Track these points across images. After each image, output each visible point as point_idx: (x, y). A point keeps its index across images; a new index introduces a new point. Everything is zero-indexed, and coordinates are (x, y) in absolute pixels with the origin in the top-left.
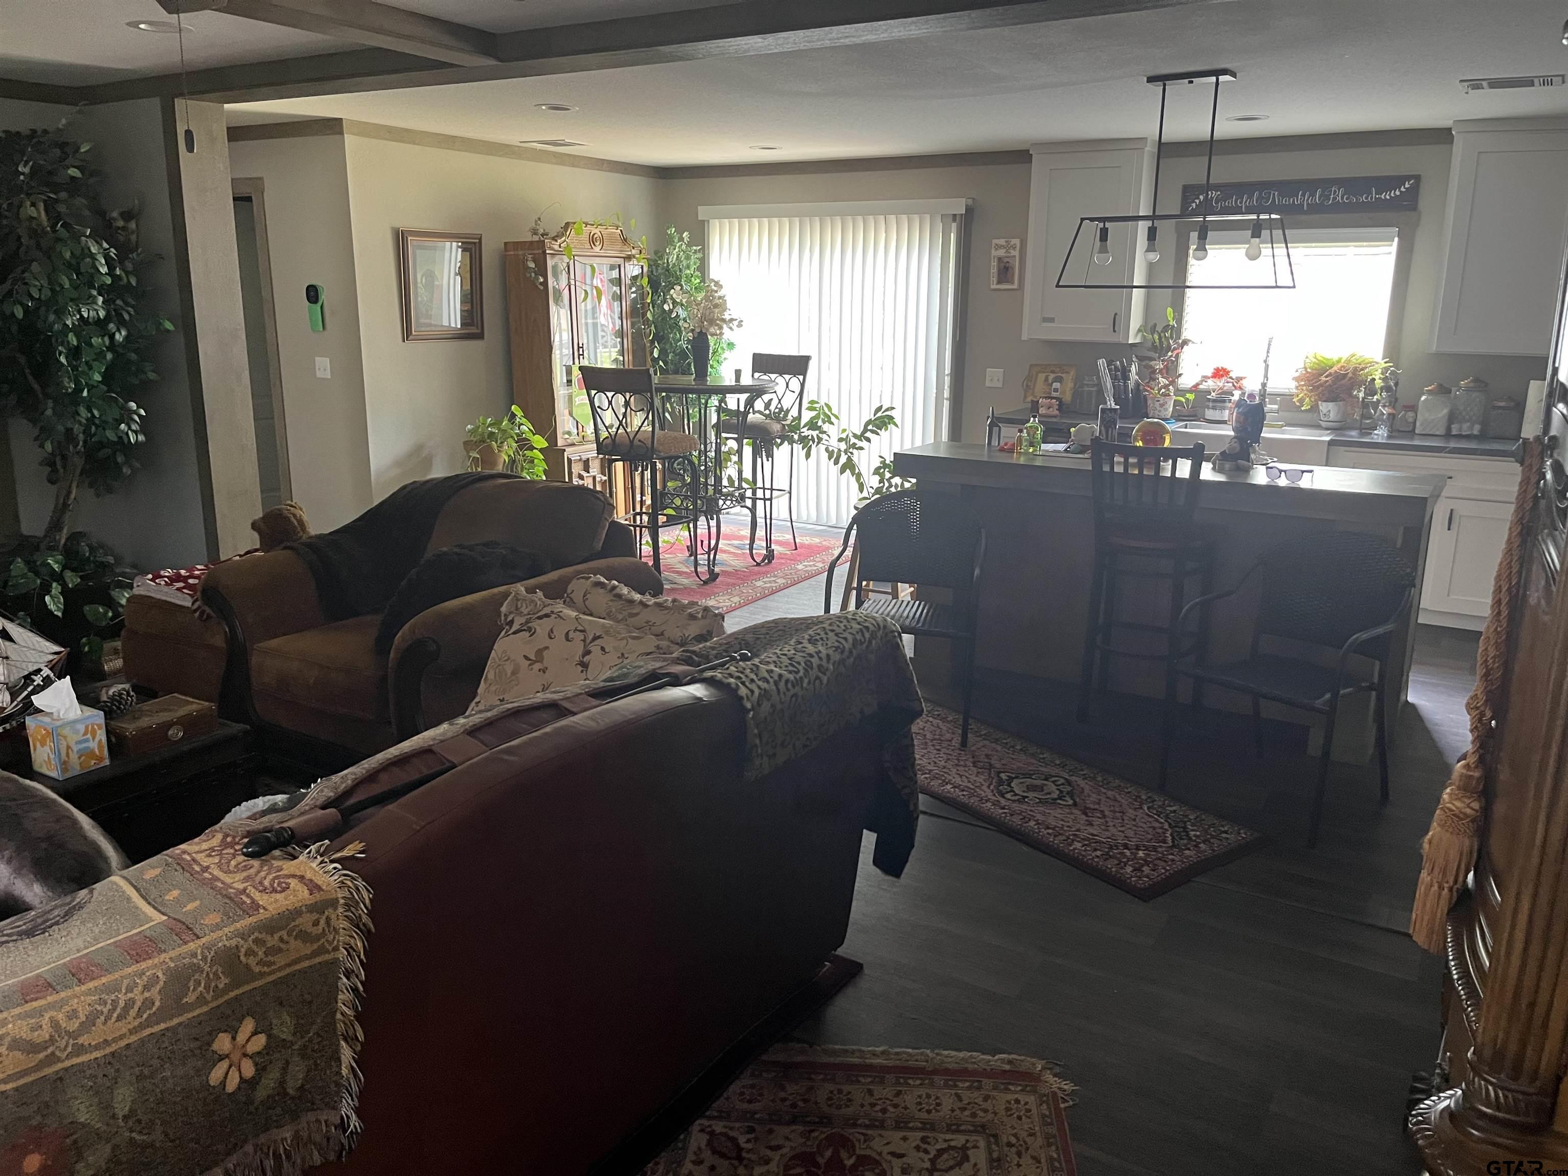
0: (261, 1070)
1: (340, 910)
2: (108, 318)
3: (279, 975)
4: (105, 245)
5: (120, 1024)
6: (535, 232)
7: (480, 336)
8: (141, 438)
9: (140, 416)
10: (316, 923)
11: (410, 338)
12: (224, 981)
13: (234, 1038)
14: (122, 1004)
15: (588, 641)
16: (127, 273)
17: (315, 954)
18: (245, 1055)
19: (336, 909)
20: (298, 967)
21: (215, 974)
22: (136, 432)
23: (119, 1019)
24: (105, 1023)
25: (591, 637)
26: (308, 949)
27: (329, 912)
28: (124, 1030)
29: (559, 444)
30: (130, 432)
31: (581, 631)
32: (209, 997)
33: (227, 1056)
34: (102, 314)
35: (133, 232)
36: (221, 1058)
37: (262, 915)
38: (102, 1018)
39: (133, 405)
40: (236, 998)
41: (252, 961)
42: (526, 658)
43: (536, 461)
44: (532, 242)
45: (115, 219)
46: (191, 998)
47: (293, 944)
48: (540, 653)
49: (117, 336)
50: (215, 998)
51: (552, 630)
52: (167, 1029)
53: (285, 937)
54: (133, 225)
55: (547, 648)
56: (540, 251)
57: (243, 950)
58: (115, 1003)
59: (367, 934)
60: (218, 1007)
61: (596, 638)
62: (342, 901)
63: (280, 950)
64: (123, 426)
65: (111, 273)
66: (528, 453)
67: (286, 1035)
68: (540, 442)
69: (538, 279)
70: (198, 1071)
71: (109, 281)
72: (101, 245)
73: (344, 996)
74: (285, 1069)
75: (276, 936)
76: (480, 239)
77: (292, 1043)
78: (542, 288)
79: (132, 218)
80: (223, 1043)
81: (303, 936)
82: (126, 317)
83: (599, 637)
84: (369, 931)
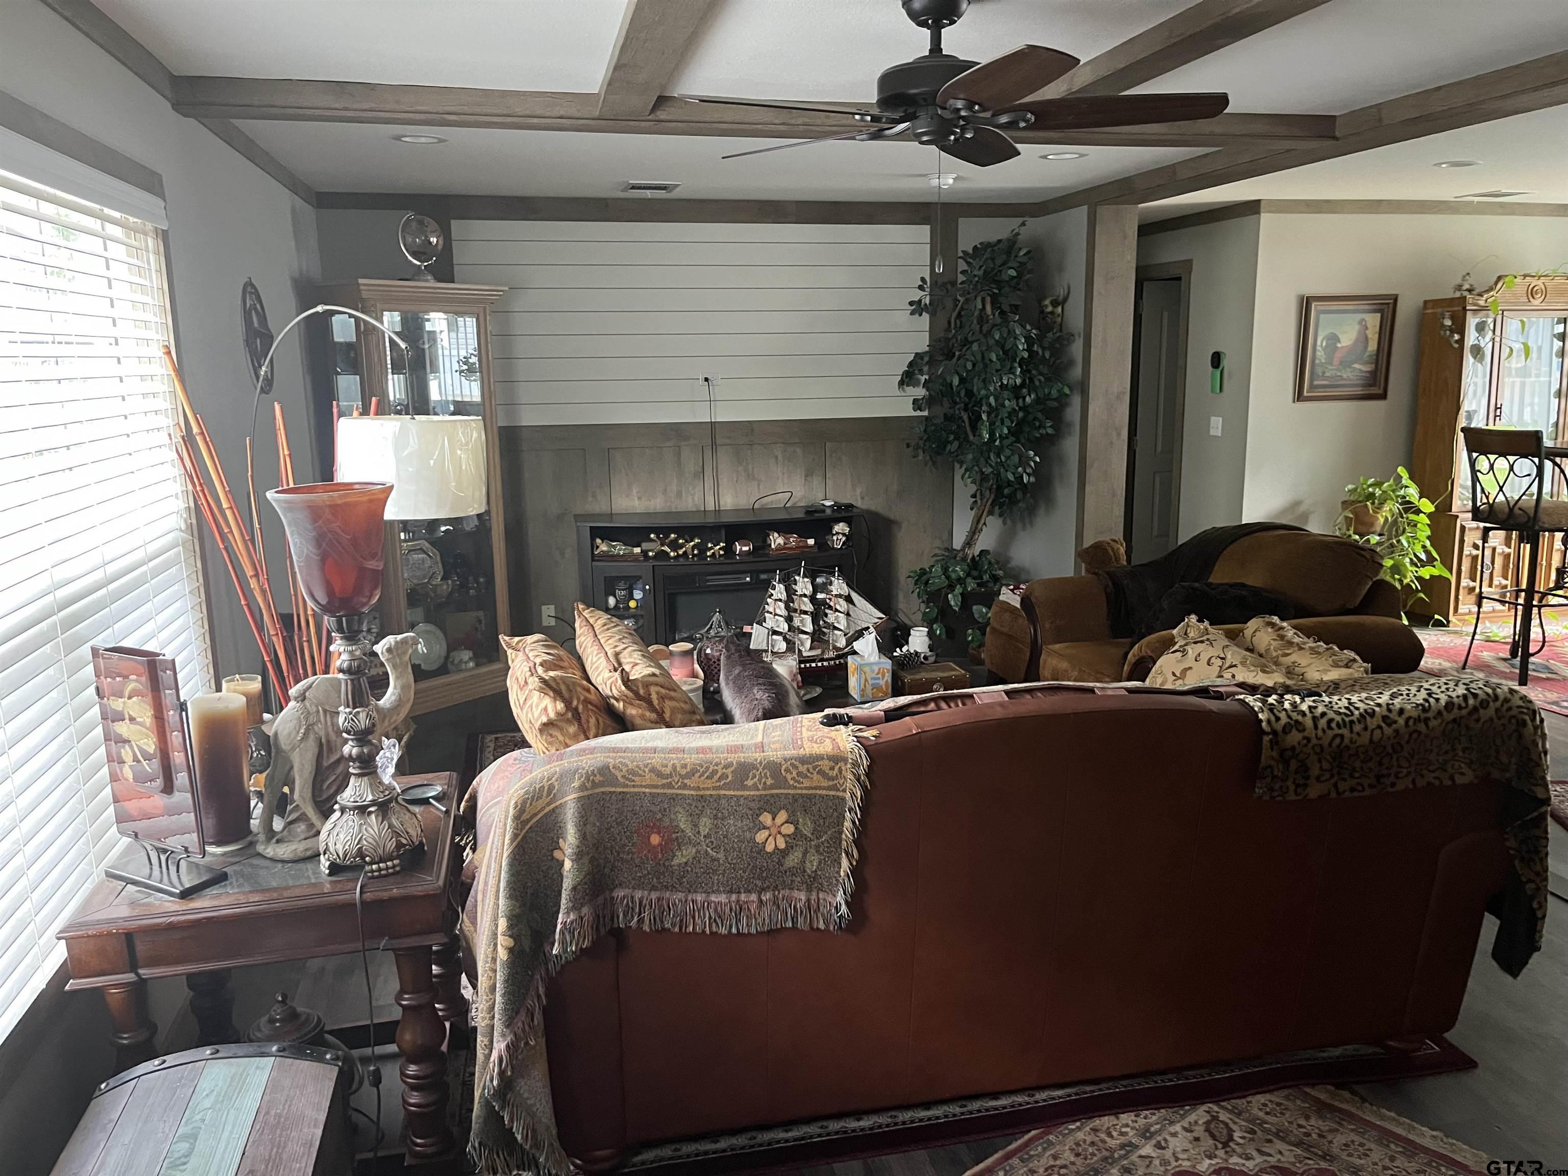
0: (790, 847)
1: (849, 766)
2: (1023, 385)
3: (804, 792)
4: (1028, 327)
5: (709, 781)
6: (1459, 288)
7: (1383, 396)
8: (1032, 479)
9: (1035, 462)
10: (832, 769)
11: (1301, 398)
12: (770, 781)
13: (774, 819)
14: (711, 770)
15: (1224, 667)
16: (1044, 349)
17: (829, 788)
18: (780, 833)
19: (846, 764)
20: (818, 792)
21: (765, 774)
22: (1029, 475)
23: (707, 778)
24: (700, 777)
25: (1227, 665)
26: (825, 783)
27: (841, 764)
28: (709, 786)
29: (1454, 509)
30: (1025, 475)
31: (1222, 658)
32: (760, 787)
33: (768, 828)
34: (1018, 381)
35: (1059, 315)
36: (765, 828)
37: (802, 752)
38: (699, 774)
39: (1032, 453)
40: (777, 795)
41: (789, 777)
42: (1174, 674)
43: (1419, 525)
44: (1452, 299)
45: (1046, 306)
46: (749, 783)
47: (816, 776)
48: (1185, 670)
49: (1028, 399)
50: (764, 789)
51: (1199, 655)
52: (735, 796)
53: (811, 770)
54: (1059, 310)
55: (1190, 668)
56: (1460, 308)
57: (784, 767)
58: (708, 768)
59: (864, 787)
60: (766, 795)
61: (1231, 666)
62: (850, 761)
63: (806, 777)
64: (1020, 469)
65: (1029, 350)
66: (1412, 517)
67: (807, 832)
68: (1427, 506)
69: (1453, 337)
70: (749, 828)
71: (1026, 355)
72: (1024, 328)
73: (848, 824)
74: (805, 853)
75: (805, 767)
76: (1396, 300)
77: (811, 840)
78: (1456, 346)
79: (1059, 304)
80: (766, 818)
81: (821, 773)
82: (1037, 383)
83: (1235, 666)
84: (866, 787)
